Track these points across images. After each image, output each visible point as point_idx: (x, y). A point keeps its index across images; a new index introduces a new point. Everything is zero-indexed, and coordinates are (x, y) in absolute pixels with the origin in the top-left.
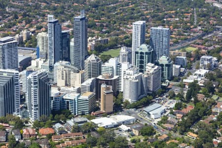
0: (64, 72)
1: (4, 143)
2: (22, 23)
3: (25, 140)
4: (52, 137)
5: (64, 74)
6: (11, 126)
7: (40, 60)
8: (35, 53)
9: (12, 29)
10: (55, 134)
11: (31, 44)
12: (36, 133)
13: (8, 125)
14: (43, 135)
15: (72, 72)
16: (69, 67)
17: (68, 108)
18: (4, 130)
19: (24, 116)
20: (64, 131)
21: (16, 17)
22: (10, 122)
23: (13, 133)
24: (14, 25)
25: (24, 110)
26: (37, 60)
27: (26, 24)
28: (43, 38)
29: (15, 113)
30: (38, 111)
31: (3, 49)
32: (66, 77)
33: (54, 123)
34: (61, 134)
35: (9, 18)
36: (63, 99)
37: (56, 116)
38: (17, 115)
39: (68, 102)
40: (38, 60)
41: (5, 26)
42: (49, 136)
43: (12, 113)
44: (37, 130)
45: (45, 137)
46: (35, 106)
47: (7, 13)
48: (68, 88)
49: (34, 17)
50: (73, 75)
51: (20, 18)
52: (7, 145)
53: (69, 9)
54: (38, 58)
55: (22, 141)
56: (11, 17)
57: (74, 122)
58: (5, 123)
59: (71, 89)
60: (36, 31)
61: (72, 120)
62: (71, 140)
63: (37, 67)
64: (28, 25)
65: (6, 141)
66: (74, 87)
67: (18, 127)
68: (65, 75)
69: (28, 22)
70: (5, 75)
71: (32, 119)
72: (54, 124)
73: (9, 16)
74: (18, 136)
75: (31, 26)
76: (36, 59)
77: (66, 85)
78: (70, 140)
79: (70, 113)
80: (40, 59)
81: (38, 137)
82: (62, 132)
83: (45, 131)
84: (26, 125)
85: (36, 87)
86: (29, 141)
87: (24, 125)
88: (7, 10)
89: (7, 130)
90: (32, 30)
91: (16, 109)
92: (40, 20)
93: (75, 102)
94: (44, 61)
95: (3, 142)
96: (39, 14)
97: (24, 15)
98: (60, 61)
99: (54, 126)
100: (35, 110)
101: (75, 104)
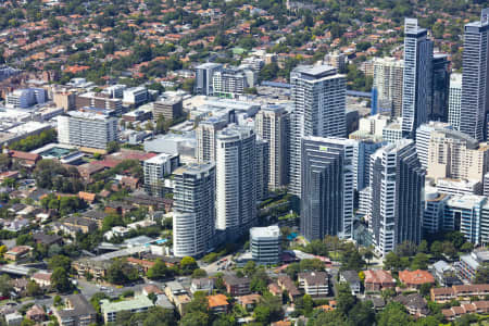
0: (445, 146)
1: (325, 299)
2: (323, 35)
3: (369, 294)
4: (432, 290)
5: (445, 150)
6: (334, 263)
7: (379, 118)
8: (364, 103)
9: (303, 48)
10: (435, 284)
11: (351, 83)
12: (394, 280)
13: (327, 260)
14: (409, 285)
15: (463, 148)
16: (455, 137)
17: (458, 228)
18: (323, 270)
19: (360, 242)
20: (457, 279)
21: (310, 23)
22: (331, 254)
23: (342, 277)
24: (307, 39)
25: (362, 228)
26: (371, 117)
27: (334, 37)
28: (387, 69)
29: (342, 235)
30: (393, 232)
31: (315, 93)
32: (449, 157)
33: (432, 261)
34: (450, 285)
35: (293, 23)
36: (447, 207)
37: (435, 245)
38: (346, 237)
39: (458, 214)
40: (375, 117)
41: (288, 42)
42: (425, 290)
43: (335, 234)
44: (395, 274)
45: (415, 290)
46: (388, 220)
47: (289, 13)
48: (454, 183)
49: (349, 23)
50: (464, 153)
51: (318, 24)
52: (331, 303)
53: (421, 7)
54: (374, 113)
55: (364, 296)
56: (298, 22)
57: (479, 259)
58: (321, 255)
59: (461, 185)
60: (358, 54)
61: (473, 255)
62: (475, 299)
63: (371, 133)
64: (337, 41)
65: (328, 295)
66: (467, 181)
67: (352, 266)
68: (445, 153)
69: (338, 34)
70: (323, 149)
71: (379, 249)
72: (432, 263)
73: (293, 20)
74: (355, 286)
75: (345, 43)
76: (369, 115)
77: (449, 175)
78: (472, 301)
79: (465, 240)
80: (378, 115)
81: (397, 289)
82: (451, 281)
83: (412, 277)
84: (367, 261)
85: (393, 178)
86: (378, 297)
87: (364, 263)
88: (288, 7)
89: (327, 270)
90: (348, 51)
91: (344, 224)
92: (362, 29)
93: (474, 215)
94: (388, 121)
95: (322, 296)
96: (358, 17)
97: (328, 19)
98: (432, 123)
99: (430, 267)
100: (387, 229)
101: (474, 219)
